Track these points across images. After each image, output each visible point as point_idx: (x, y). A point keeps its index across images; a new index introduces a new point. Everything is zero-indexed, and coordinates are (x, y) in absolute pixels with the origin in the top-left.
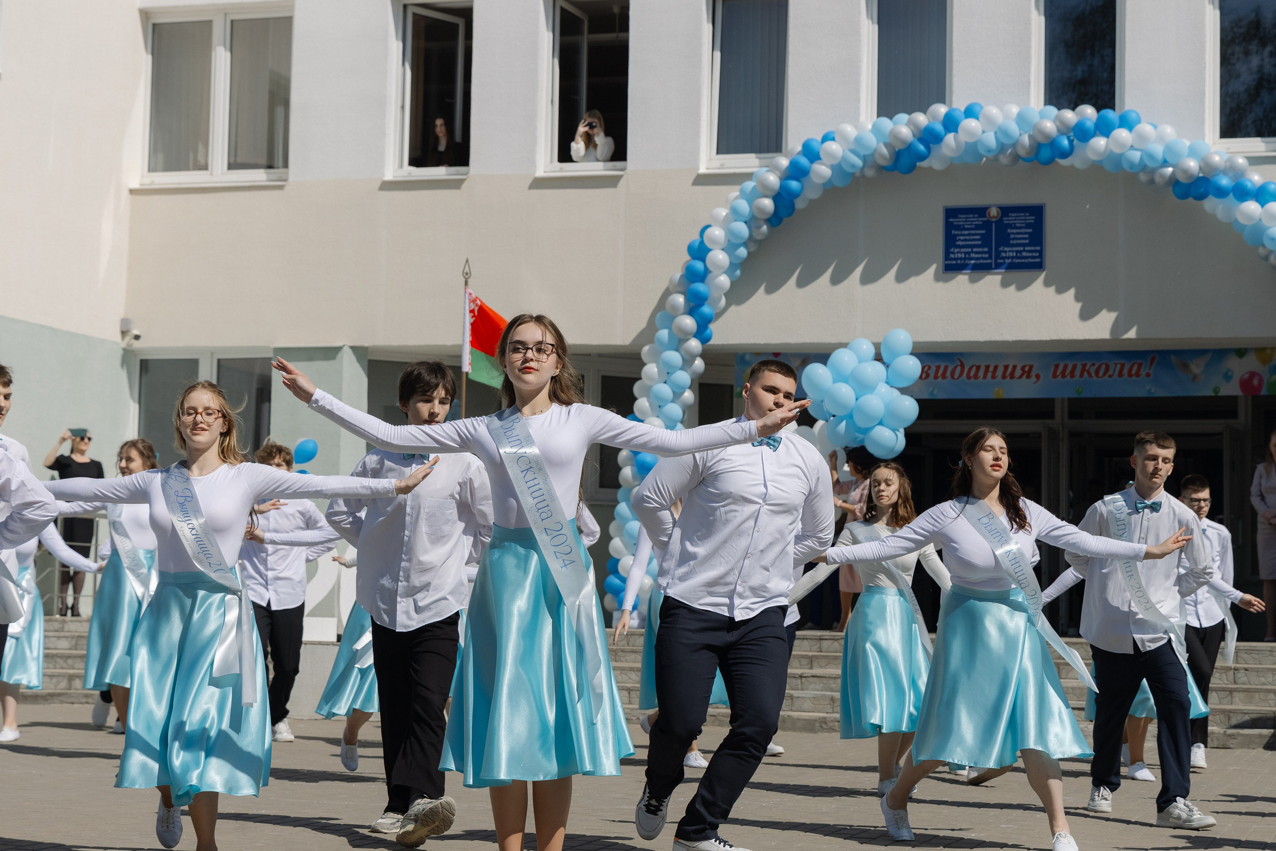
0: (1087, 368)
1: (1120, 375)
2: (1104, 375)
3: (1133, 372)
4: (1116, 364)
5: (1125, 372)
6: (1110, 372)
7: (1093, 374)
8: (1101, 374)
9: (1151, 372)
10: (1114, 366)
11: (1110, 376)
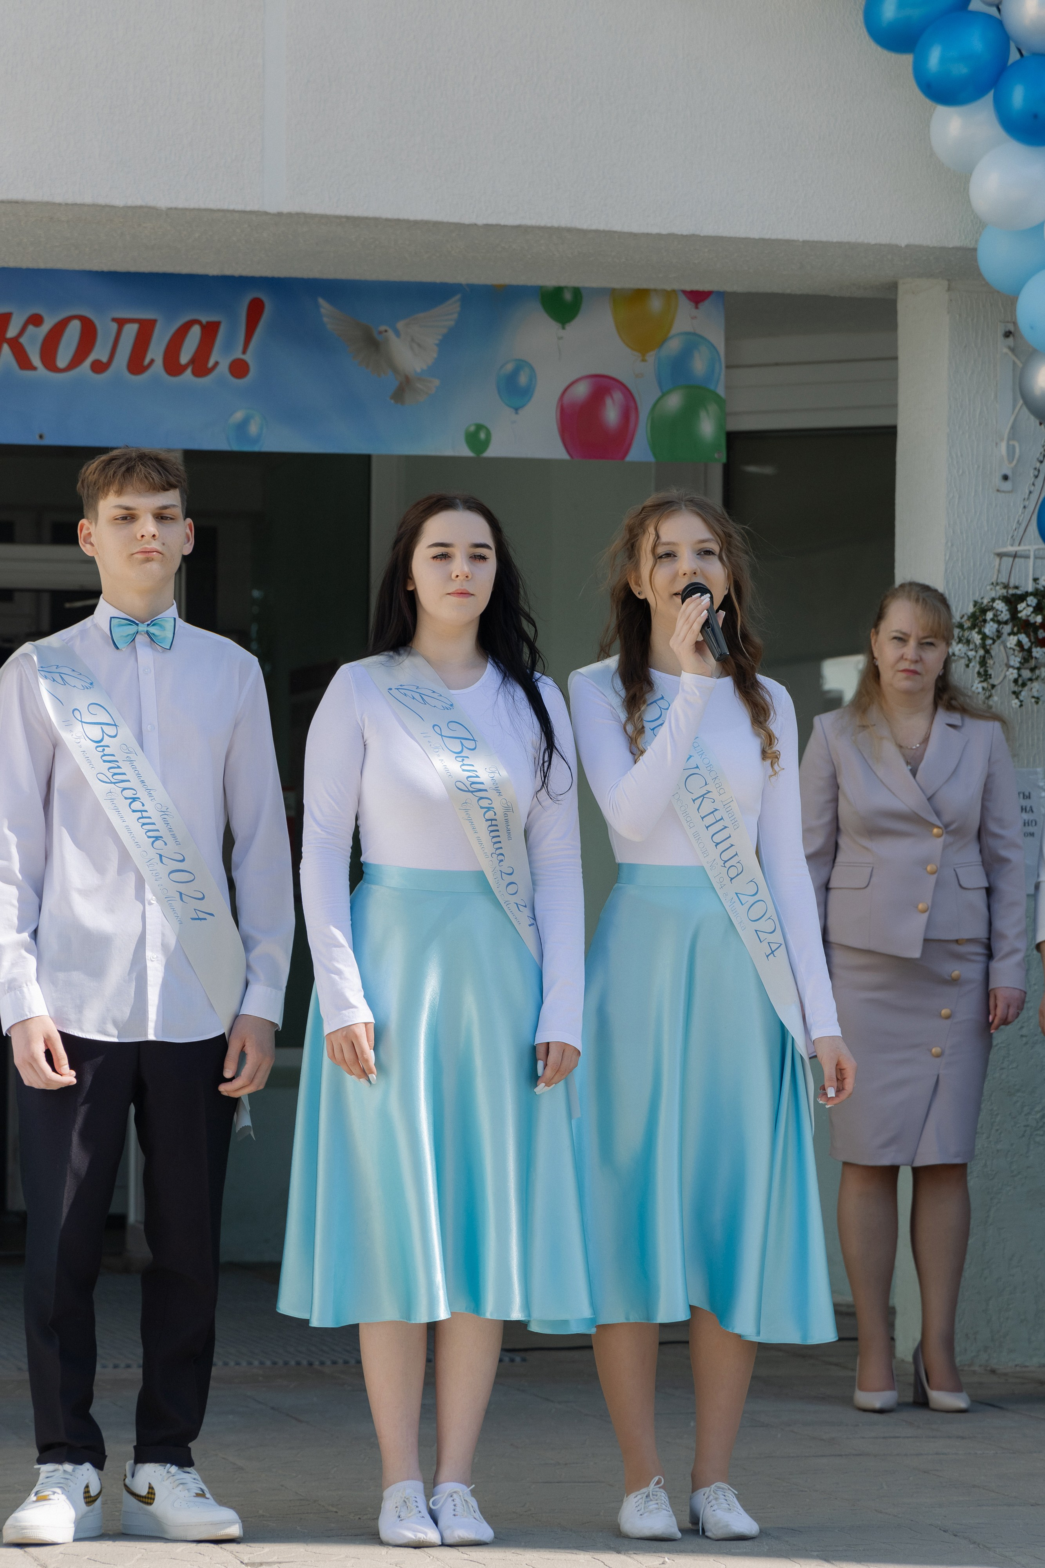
0: (11, 333)
1: (137, 364)
2: (76, 361)
3: (186, 354)
4: (121, 323)
5: (156, 352)
6: (99, 353)
7: (36, 360)
8: (63, 358)
9: (247, 357)
10: (114, 326)
11: (99, 367)
